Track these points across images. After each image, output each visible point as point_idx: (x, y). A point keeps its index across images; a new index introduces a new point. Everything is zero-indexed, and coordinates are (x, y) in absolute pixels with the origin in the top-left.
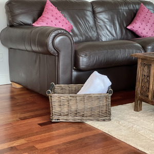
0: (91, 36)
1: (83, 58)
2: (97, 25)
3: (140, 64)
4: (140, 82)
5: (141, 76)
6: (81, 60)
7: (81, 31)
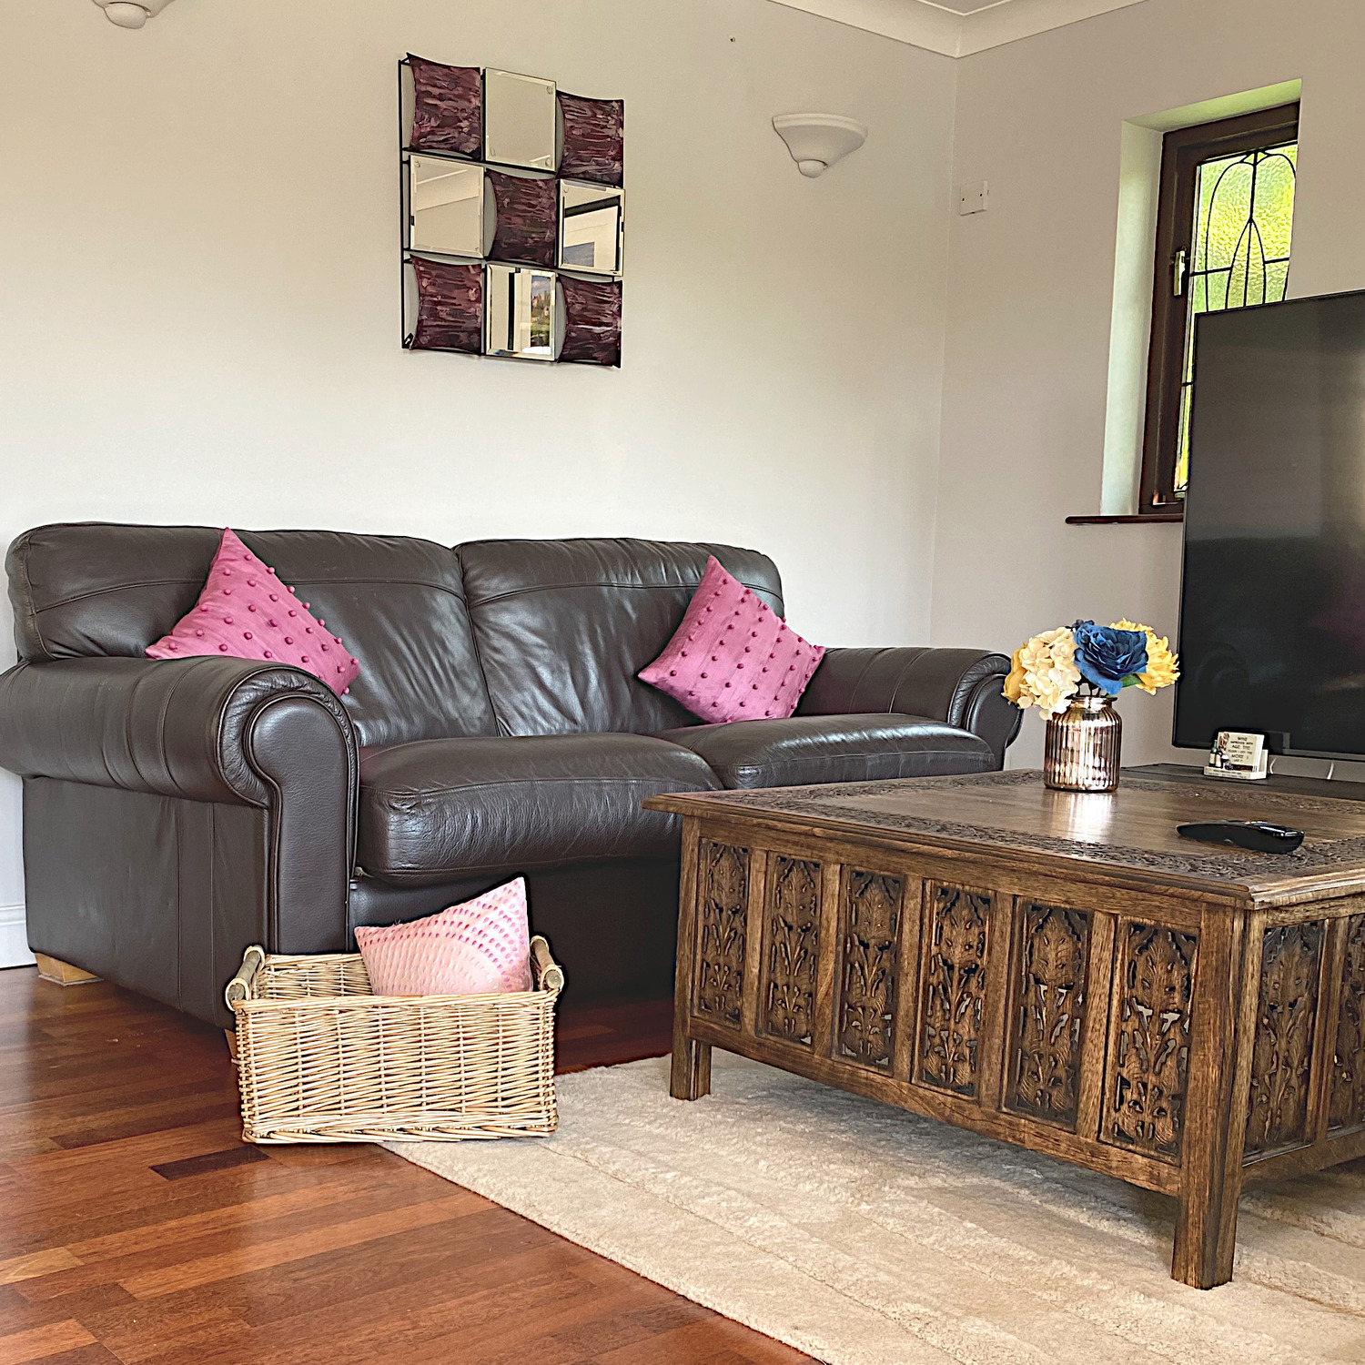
0: (455, 714)
1: (406, 817)
2: (488, 661)
3: (693, 850)
4: (699, 941)
5: (701, 909)
6: (392, 827)
7: (401, 690)
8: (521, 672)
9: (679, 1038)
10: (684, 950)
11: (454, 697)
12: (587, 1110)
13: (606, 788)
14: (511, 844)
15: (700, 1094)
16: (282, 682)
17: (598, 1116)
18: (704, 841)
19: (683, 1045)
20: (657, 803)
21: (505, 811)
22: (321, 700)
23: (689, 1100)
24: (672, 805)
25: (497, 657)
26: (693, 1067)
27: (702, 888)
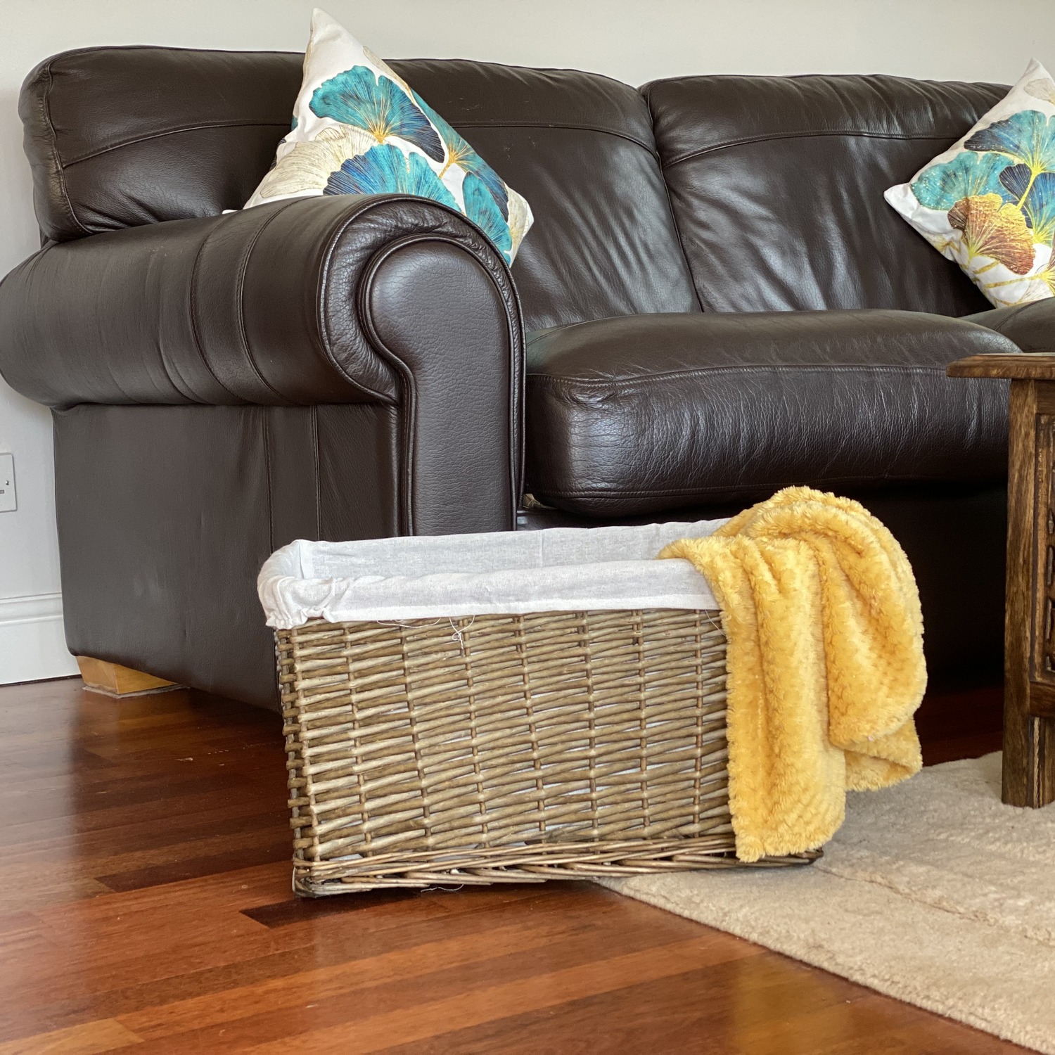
1: (596, 415)
2: (691, 240)
3: (1027, 435)
4: (1041, 570)
5: (1041, 522)
6: (577, 430)
7: (576, 275)
8: (739, 254)
9: (1012, 715)
10: (1017, 585)
11: (648, 285)
12: (881, 824)
13: (880, 379)
14: (749, 455)
15: (1046, 801)
16: (411, 220)
17: (898, 830)
18: (1044, 420)
19: (1019, 727)
20: (970, 367)
21: (738, 409)
22: (469, 246)
23: (1032, 806)
24: (994, 366)
25: (705, 234)
26: (1037, 760)
27: (1042, 491)
